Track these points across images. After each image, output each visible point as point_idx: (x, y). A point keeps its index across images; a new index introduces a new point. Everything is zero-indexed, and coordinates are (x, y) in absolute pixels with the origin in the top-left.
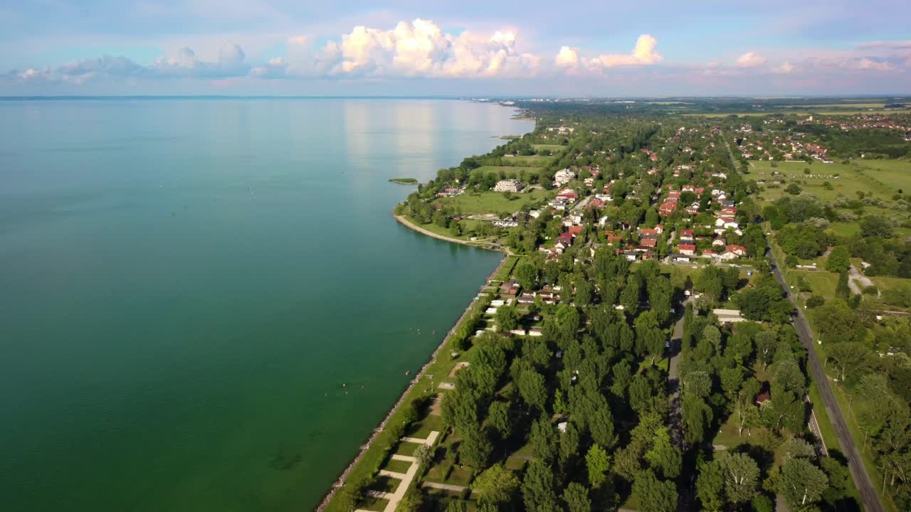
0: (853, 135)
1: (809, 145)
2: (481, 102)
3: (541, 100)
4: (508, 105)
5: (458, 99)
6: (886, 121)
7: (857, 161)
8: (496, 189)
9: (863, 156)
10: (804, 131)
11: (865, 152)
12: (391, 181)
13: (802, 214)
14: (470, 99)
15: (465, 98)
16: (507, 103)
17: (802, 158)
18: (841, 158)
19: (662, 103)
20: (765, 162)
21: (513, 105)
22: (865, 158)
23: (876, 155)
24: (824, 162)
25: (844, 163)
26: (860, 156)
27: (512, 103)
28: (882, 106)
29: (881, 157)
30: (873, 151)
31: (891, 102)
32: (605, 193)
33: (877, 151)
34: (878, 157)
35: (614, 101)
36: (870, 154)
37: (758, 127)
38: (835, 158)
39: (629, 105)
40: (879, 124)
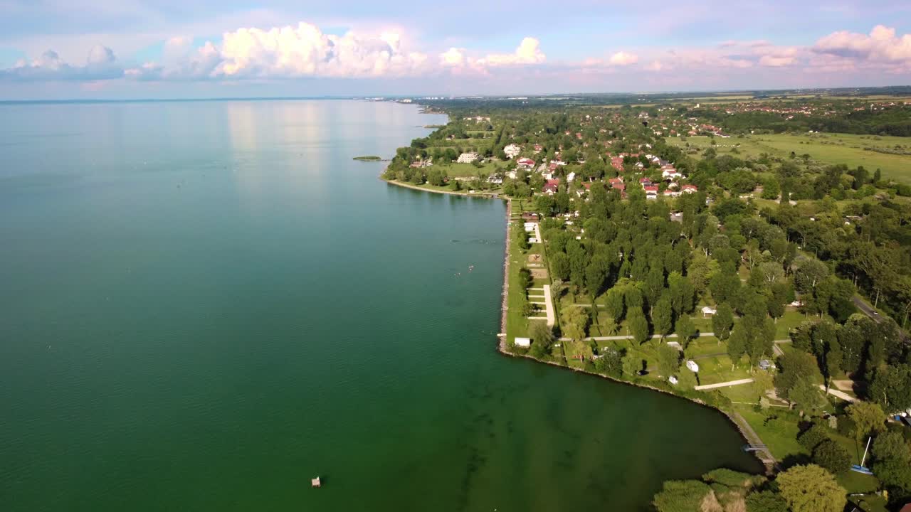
0: (738, 117)
1: (704, 125)
2: (377, 101)
3: (436, 98)
4: (406, 103)
5: (351, 99)
6: (761, 106)
7: (749, 135)
8: (458, 161)
9: (752, 132)
10: (696, 116)
11: (754, 129)
12: (355, 159)
13: (728, 166)
14: (364, 98)
15: (358, 98)
16: (405, 101)
17: (704, 134)
18: (735, 134)
19: (555, 99)
20: (673, 138)
21: (412, 103)
22: (754, 134)
23: (763, 130)
24: (723, 137)
25: (739, 137)
26: (750, 132)
27: (410, 101)
28: (752, 97)
29: (768, 133)
30: (760, 128)
31: (757, 94)
32: (558, 160)
33: (764, 128)
34: (765, 133)
35: (507, 97)
36: (759, 130)
37: (653, 114)
38: (732, 135)
39: (522, 101)
40: (758, 109)
